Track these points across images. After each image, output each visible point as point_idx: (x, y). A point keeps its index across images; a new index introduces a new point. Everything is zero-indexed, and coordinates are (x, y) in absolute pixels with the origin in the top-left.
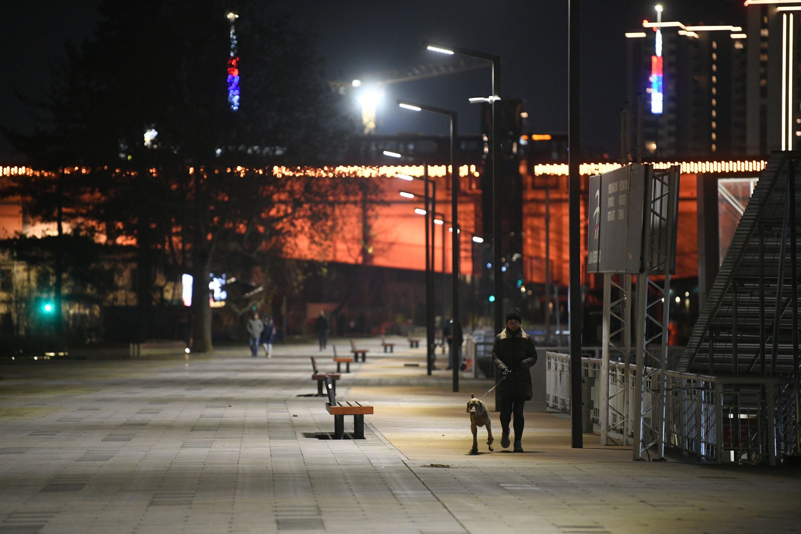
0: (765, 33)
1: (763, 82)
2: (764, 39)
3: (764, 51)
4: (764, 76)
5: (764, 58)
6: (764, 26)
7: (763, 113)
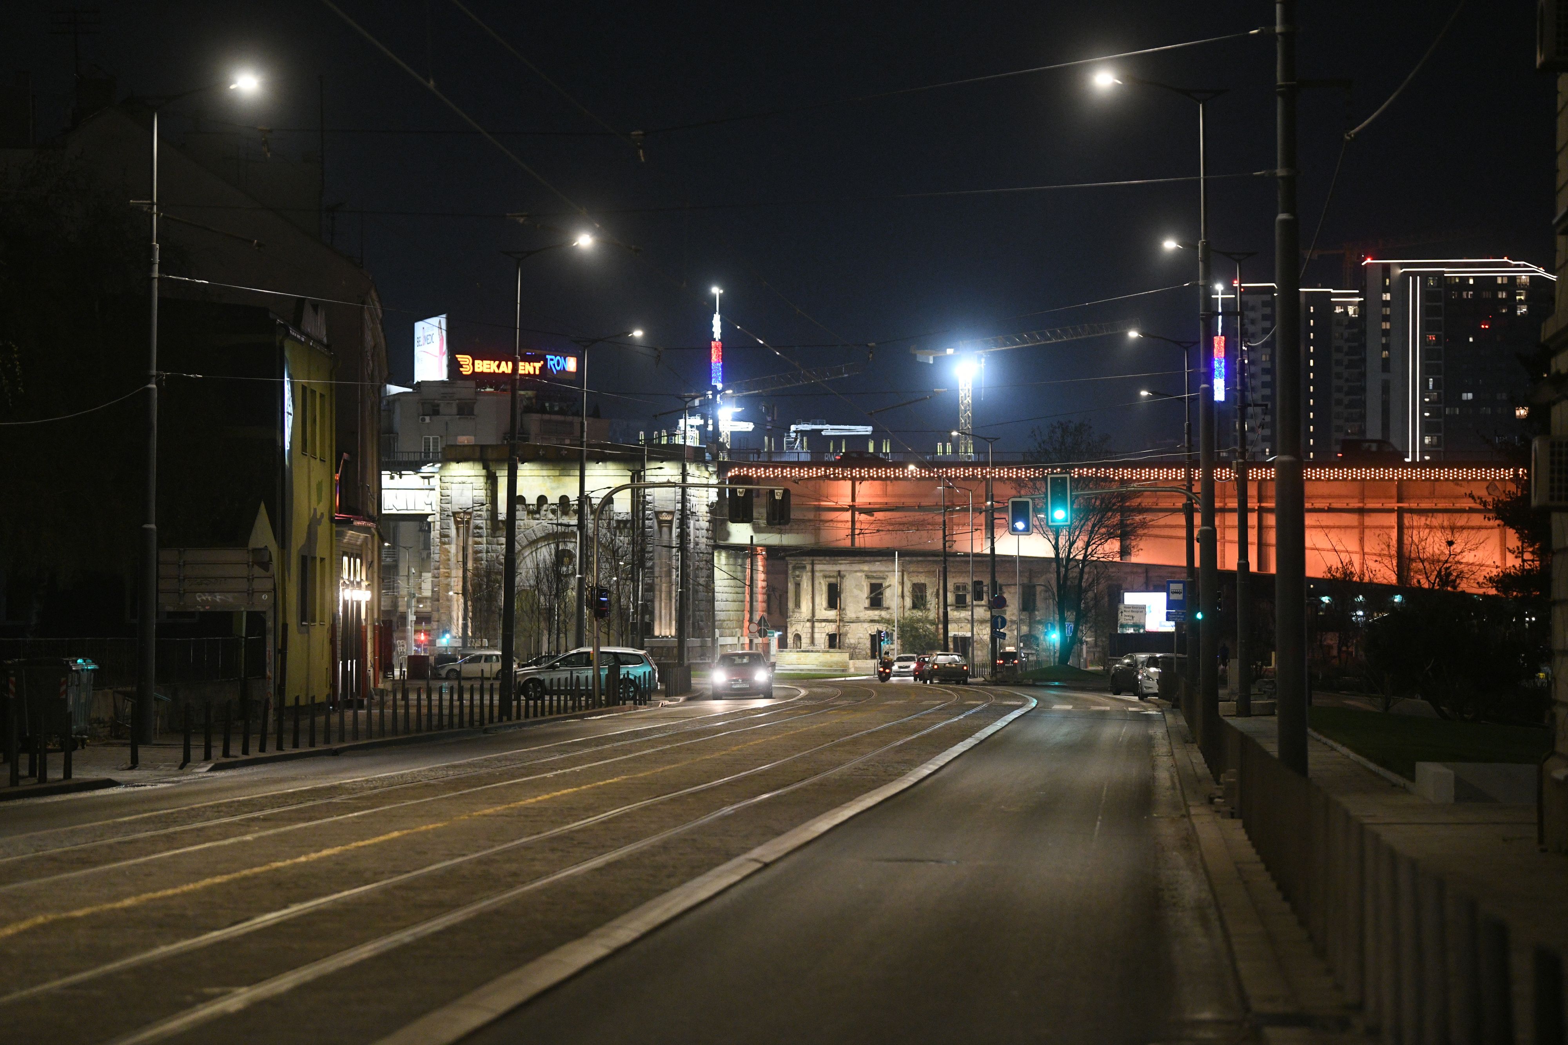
0: (1387, 297)
1: (1385, 354)
2: (1386, 304)
3: (1386, 318)
4: (1386, 347)
5: (1386, 326)
6: (1386, 290)
7: (1386, 388)
